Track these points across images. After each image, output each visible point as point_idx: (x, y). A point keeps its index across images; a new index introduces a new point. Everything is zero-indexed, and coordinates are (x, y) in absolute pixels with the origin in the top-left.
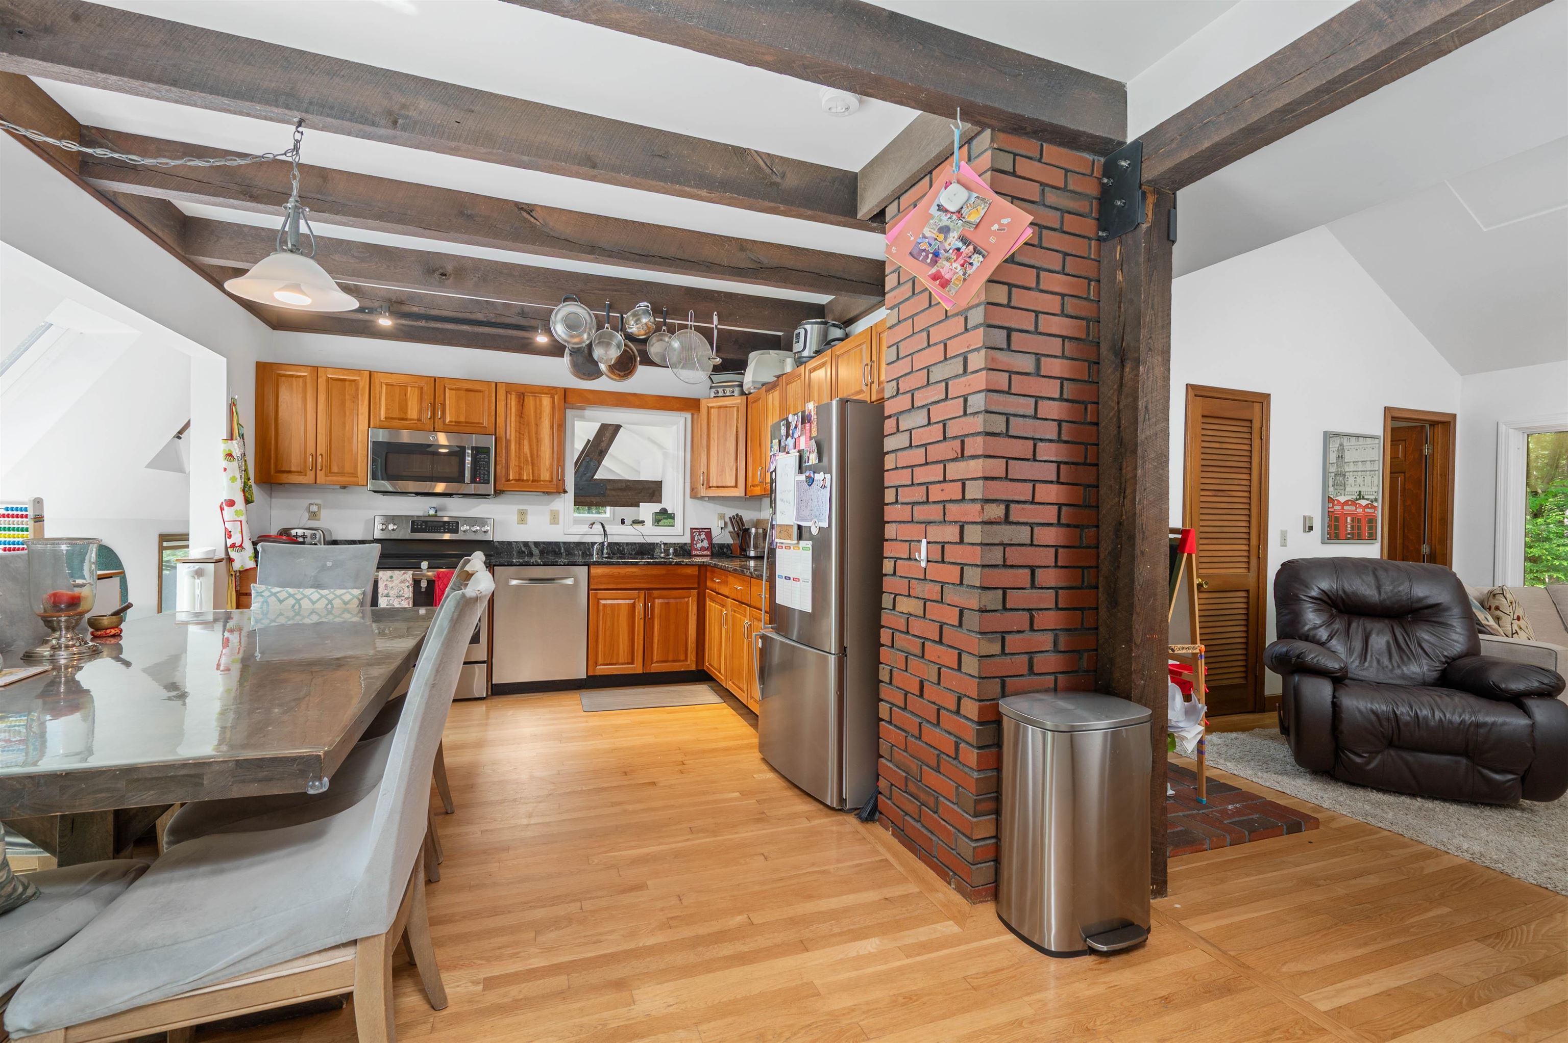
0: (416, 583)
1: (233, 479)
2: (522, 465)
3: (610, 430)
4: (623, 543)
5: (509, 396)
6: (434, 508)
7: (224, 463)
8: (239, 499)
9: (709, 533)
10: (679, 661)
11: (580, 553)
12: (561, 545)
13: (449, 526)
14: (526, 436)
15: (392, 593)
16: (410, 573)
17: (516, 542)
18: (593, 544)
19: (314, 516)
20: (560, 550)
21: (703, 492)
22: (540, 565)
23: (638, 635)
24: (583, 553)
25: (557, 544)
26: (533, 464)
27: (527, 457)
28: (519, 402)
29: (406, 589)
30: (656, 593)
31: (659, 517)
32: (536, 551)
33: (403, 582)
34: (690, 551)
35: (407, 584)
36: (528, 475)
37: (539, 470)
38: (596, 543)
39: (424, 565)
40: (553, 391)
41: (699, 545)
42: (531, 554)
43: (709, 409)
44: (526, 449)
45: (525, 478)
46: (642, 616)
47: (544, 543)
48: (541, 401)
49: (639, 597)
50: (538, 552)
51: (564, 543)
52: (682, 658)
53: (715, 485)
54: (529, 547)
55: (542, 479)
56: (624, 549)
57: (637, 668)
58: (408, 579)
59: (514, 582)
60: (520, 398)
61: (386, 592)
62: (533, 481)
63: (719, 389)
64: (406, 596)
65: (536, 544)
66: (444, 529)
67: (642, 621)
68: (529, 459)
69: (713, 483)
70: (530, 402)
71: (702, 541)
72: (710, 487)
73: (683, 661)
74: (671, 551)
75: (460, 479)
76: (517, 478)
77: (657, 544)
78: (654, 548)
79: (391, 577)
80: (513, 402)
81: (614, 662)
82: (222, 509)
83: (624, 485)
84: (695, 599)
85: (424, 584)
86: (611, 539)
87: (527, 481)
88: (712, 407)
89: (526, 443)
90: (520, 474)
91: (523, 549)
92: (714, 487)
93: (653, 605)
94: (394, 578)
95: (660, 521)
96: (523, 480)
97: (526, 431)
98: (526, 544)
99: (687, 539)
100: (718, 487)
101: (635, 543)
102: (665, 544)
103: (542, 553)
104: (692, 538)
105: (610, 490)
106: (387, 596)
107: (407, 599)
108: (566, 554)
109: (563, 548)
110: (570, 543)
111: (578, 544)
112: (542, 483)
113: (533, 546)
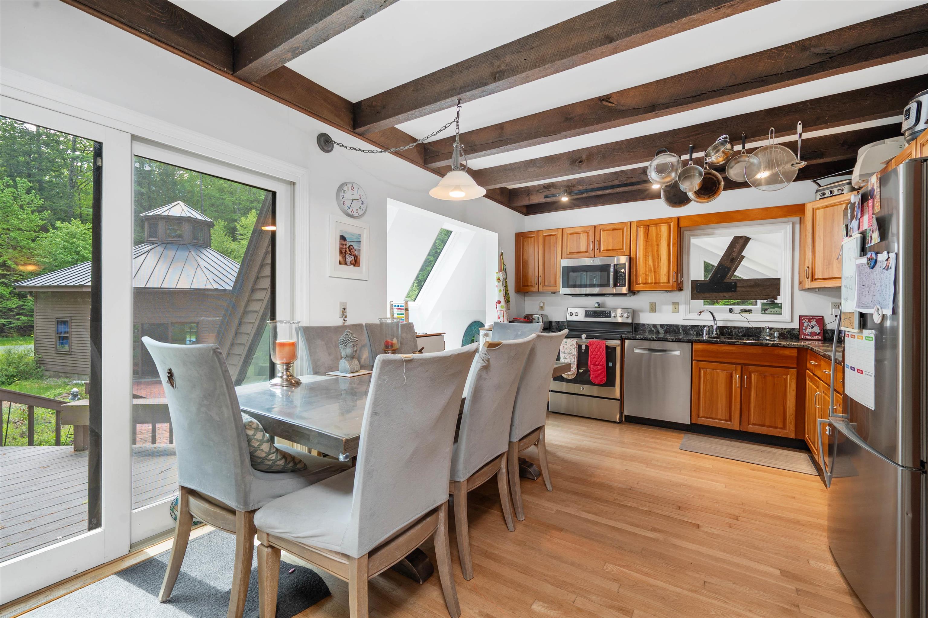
0: (580, 347)
1: (500, 291)
2: (647, 273)
3: (741, 242)
4: (731, 327)
5: (638, 229)
6: (598, 303)
7: (496, 283)
8: (503, 300)
9: (820, 320)
10: (777, 428)
11: (695, 333)
12: (680, 327)
13: (605, 313)
14: (650, 254)
15: (566, 351)
16: (576, 340)
17: (648, 324)
18: (704, 326)
19: (542, 308)
20: (679, 330)
21: (808, 284)
22: (655, 340)
23: (735, 399)
24: (697, 333)
25: (677, 326)
26: (655, 272)
27: (651, 268)
28: (645, 231)
29: (573, 350)
30: (752, 368)
31: (766, 307)
32: (662, 331)
33: (571, 345)
34: (798, 335)
35: (574, 347)
36: (652, 279)
37: (659, 276)
38: (706, 326)
39: (584, 336)
40: (669, 221)
41: (809, 331)
42: (658, 332)
43: (814, 211)
44: (650, 262)
45: (649, 282)
46: (738, 385)
47: (667, 325)
48: (660, 229)
49: (736, 370)
50: (663, 331)
51: (682, 326)
52: (780, 425)
53: (821, 277)
54: (657, 327)
55: (661, 281)
56: (732, 332)
57: (735, 425)
58: (574, 344)
59: (637, 351)
60: (646, 229)
61: (563, 351)
62: (655, 283)
63: (825, 191)
64: (573, 354)
65: (662, 326)
66: (603, 316)
67: (739, 390)
68: (653, 269)
69: (819, 275)
70: (653, 229)
71: (813, 327)
72: (815, 280)
73: (780, 428)
74: (776, 334)
75: (607, 285)
76: (644, 282)
77: (763, 328)
78: (761, 332)
79: (566, 342)
80: (641, 231)
81: (714, 417)
82: (496, 305)
83: (753, 283)
84: (794, 377)
85: (584, 347)
86: (720, 324)
87: (651, 283)
88: (817, 209)
89: (650, 258)
90: (646, 279)
91: (653, 329)
92: (820, 279)
93: (749, 378)
94: (567, 343)
95: (766, 309)
96: (648, 283)
97: (650, 250)
98: (655, 326)
99: (796, 325)
100: (824, 279)
101: (742, 328)
102: (771, 329)
103: (666, 332)
104: (801, 324)
105: (740, 287)
106: (564, 353)
107: (573, 355)
108: (684, 334)
109: (681, 329)
110: (687, 326)
111: (693, 327)
112: (662, 284)
113: (659, 327)
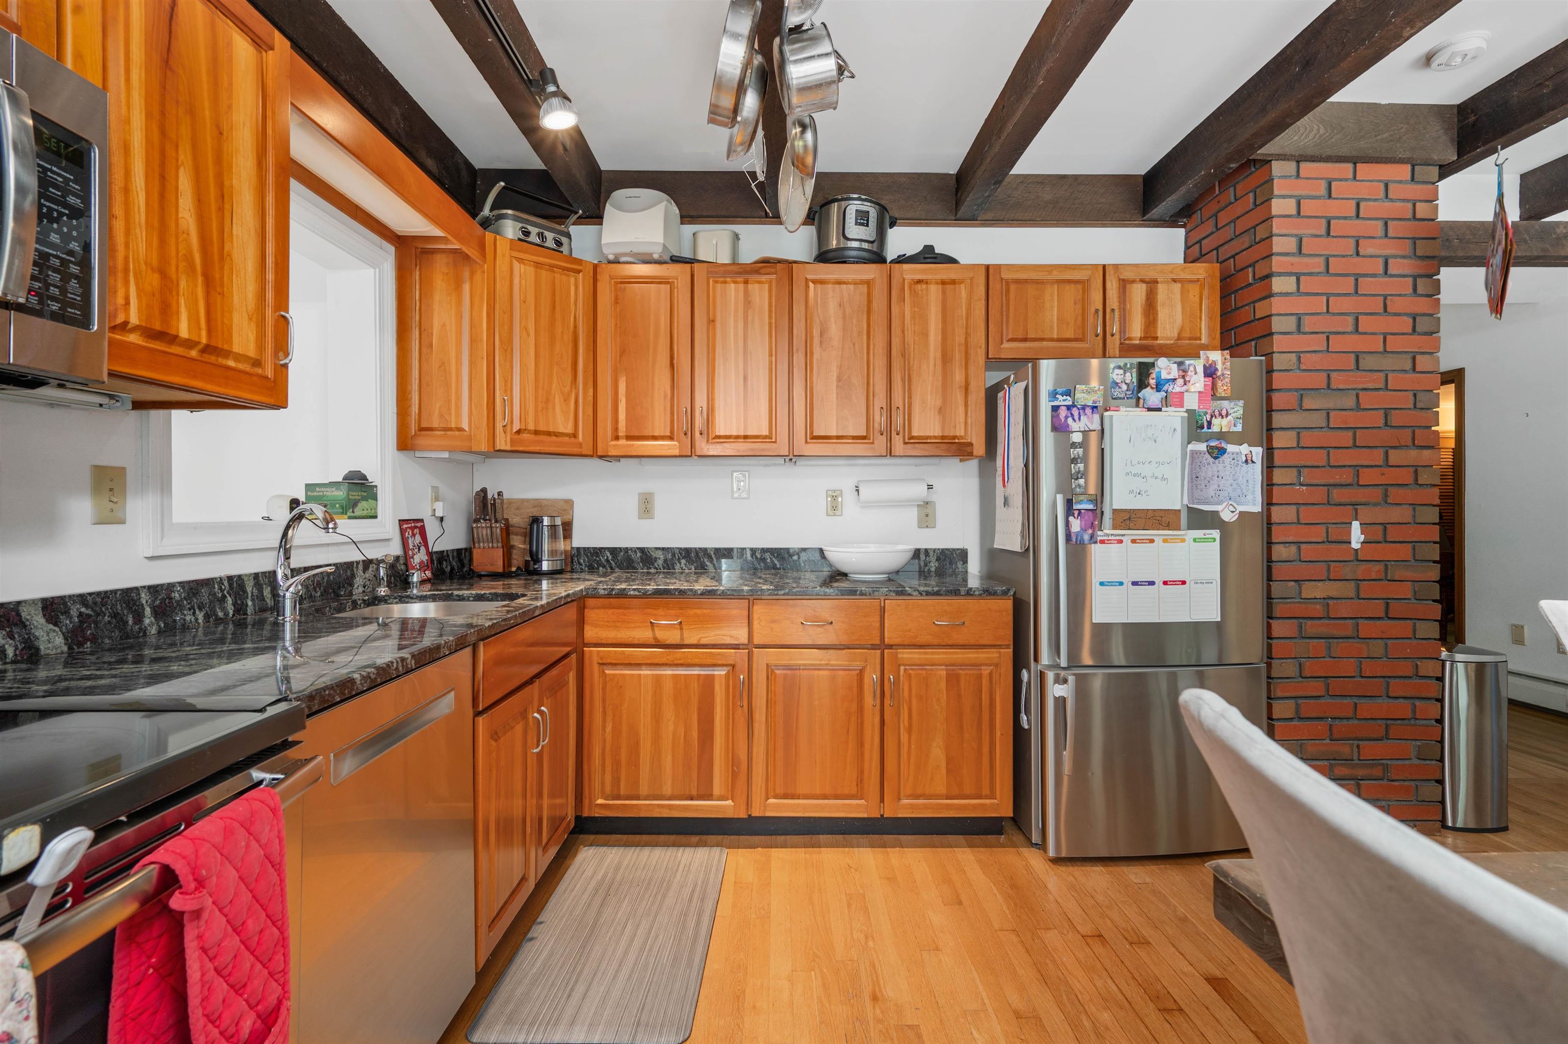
2: (173, 272)
11: (200, 616)
12: (144, 597)
20: (139, 618)
24: (207, 617)
25: (129, 596)
26: (208, 282)
32: (52, 639)
36: (194, 320)
37: (225, 309)
44: (185, 209)
45: (180, 331)
47: (82, 598)
50: (59, 640)
51: (154, 590)
62: (208, 350)
65: (50, 608)
68: (197, 257)
76: (158, 326)
89: (185, 183)
90: (166, 310)
108: (160, 632)
109: (148, 611)
110: (170, 587)
111: (194, 588)
112: (231, 363)
113: (38, 620)
